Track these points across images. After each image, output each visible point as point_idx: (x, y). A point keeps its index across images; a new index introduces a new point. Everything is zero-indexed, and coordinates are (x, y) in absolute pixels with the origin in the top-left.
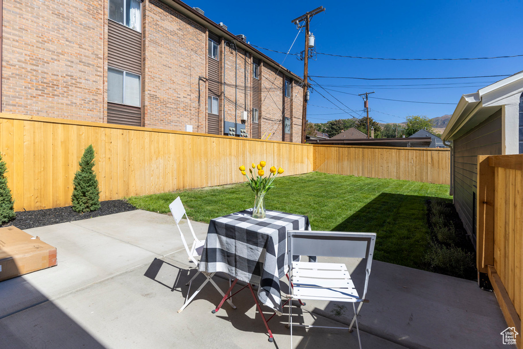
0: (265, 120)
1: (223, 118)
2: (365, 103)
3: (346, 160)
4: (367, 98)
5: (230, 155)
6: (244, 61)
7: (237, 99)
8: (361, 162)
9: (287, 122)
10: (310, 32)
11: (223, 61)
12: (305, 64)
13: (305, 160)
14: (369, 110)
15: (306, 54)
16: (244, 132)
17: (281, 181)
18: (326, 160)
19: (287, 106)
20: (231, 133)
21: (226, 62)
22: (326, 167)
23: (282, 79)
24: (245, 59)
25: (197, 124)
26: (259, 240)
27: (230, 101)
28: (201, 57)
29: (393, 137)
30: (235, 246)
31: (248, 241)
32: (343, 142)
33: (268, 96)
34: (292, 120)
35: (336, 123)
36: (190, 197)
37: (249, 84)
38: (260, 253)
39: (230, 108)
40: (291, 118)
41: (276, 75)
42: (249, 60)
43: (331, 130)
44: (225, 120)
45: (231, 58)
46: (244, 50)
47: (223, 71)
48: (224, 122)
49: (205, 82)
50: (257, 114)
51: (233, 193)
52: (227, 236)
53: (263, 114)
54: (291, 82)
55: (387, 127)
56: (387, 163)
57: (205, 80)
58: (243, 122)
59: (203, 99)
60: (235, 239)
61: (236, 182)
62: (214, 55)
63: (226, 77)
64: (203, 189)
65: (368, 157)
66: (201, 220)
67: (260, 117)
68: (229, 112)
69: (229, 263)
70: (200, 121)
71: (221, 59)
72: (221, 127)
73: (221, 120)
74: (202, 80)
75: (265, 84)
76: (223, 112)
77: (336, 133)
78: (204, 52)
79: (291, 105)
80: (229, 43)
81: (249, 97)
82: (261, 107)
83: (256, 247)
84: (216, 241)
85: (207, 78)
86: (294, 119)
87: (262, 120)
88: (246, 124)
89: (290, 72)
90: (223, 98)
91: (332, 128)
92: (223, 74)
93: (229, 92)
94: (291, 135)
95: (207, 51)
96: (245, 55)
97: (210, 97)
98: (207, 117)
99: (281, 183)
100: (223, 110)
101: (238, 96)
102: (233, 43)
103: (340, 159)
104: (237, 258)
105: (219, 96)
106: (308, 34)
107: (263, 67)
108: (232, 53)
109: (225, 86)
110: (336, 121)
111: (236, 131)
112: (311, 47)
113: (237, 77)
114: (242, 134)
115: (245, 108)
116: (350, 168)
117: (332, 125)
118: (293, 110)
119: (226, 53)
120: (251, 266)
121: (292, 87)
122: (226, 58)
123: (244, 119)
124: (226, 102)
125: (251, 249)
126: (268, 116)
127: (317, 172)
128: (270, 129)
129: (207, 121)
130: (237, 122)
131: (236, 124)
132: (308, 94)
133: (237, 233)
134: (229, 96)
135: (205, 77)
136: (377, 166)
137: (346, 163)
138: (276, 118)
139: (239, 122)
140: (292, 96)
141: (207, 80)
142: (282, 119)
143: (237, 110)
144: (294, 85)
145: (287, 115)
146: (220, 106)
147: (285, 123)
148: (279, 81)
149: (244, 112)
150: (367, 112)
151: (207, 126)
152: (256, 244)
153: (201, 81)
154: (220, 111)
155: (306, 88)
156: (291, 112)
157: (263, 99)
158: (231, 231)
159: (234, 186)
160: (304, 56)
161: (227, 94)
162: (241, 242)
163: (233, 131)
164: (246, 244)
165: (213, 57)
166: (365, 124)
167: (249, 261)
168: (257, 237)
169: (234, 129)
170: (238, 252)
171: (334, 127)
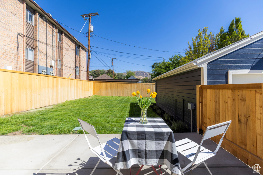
0: (65, 67)
1: (37, 63)
2: (112, 63)
3: (110, 89)
4: (113, 61)
5: (48, 87)
6: (52, 30)
7: (47, 53)
8: (116, 90)
9: (78, 69)
10: (91, 24)
11: (37, 26)
12: (89, 40)
13: (90, 89)
14: (114, 66)
15: (89, 35)
16: (52, 73)
17: (80, 101)
18: (100, 89)
19: (78, 60)
20: (44, 73)
21: (39, 27)
22: (100, 92)
23: (75, 45)
24: (53, 29)
25: (16, 65)
26: (164, 137)
27: (42, 53)
28: (20, 20)
29: (121, 78)
30: (146, 145)
31: (156, 139)
32: (105, 80)
33: (67, 53)
34: (80, 68)
35: (96, 71)
36: (24, 118)
37: (56, 44)
38: (165, 145)
39: (42, 58)
40: (80, 67)
41: (71, 42)
42: (56, 30)
43: (94, 74)
44: (39, 65)
45: (43, 26)
46: (52, 23)
47: (37, 33)
48: (38, 66)
49: (23, 37)
50: (60, 63)
51: (56, 111)
52: (138, 139)
53: (64, 63)
54: (79, 48)
55: (118, 74)
56: (127, 89)
57: (23, 36)
58: (52, 67)
59: (21, 49)
60: (145, 140)
61: (52, 104)
62: (30, 21)
63: (39, 37)
64: (30, 111)
65: (119, 87)
66: (47, 134)
67: (62, 65)
68: (42, 60)
69: (140, 157)
70: (18, 64)
71: (36, 25)
72: (36, 69)
73: (36, 65)
74: (21, 36)
75: (65, 46)
76: (37, 59)
77: (97, 76)
78: (22, 17)
79: (80, 60)
80: (41, 16)
81: (55, 52)
82: (63, 59)
83: (162, 141)
84: (128, 145)
85: (25, 35)
86: (81, 68)
87: (64, 67)
88: (54, 68)
89: (79, 42)
90: (37, 50)
91: (95, 74)
92: (37, 35)
93: (41, 47)
94: (80, 76)
95: (25, 17)
96: (53, 26)
97: (27, 49)
98: (25, 62)
99: (81, 103)
100: (37, 58)
101: (48, 51)
102: (45, 17)
103: (107, 89)
104: (147, 152)
105: (34, 49)
106: (90, 24)
107: (64, 36)
108: (44, 23)
109: (39, 43)
110: (97, 71)
111: (47, 72)
112: (91, 31)
113: (47, 39)
114: (51, 74)
115: (53, 59)
116: (112, 92)
117: (95, 72)
118: (81, 63)
119: (39, 22)
120: (158, 154)
121: (80, 51)
122: (39, 25)
123: (52, 65)
124: (40, 53)
125: (159, 143)
126: (67, 65)
127: (95, 95)
128: (68, 72)
129: (25, 65)
130: (48, 67)
131: (47, 69)
132: (91, 55)
133: (147, 136)
134: (41, 50)
135: (23, 34)
136: (123, 91)
137: (110, 90)
138: (72, 66)
139: (49, 67)
140: (80, 55)
141: (24, 36)
142: (75, 67)
143: (47, 59)
144: (81, 49)
145: (78, 65)
146: (35, 55)
147: (77, 69)
148: (73, 46)
149: (52, 61)
150: (113, 67)
151: (25, 68)
152: (163, 140)
153: (19, 36)
154: (35, 58)
155: (89, 52)
156: (80, 64)
157: (64, 54)
158: (142, 135)
159: (52, 107)
160: (88, 35)
161: (40, 48)
162: (150, 141)
163: (45, 72)
164: (155, 141)
165: (29, 22)
166: (110, 72)
167: (157, 151)
168: (163, 135)
169: (46, 71)
170: (148, 147)
171: (96, 73)
